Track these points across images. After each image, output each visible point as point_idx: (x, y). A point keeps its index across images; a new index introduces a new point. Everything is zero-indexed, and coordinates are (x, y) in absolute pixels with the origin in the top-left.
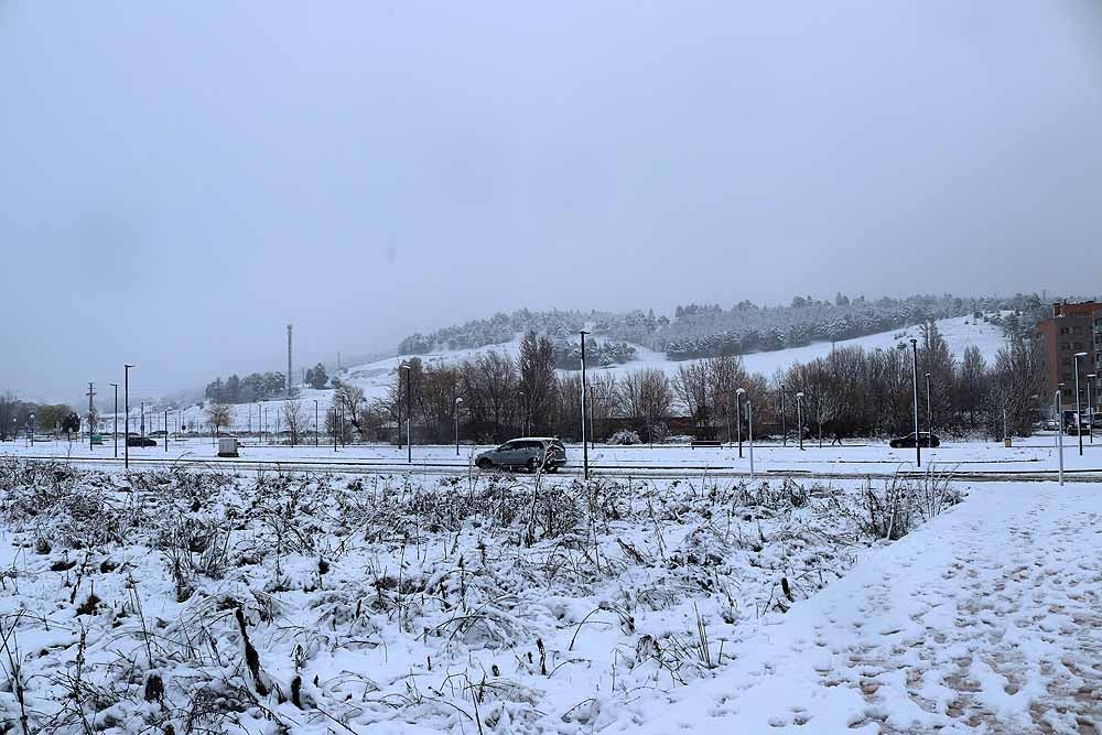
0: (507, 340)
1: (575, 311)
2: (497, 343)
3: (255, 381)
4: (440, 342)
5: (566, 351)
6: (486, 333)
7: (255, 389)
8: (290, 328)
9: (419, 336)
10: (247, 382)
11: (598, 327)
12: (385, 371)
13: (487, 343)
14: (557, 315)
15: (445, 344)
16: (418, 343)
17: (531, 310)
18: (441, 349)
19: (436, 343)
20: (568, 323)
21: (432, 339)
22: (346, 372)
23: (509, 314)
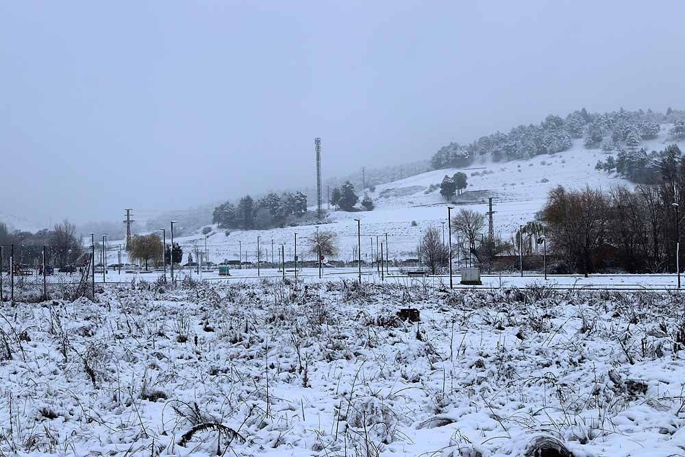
0: (564, 149)
1: (645, 111)
2: (552, 152)
3: (272, 202)
4: (482, 153)
5: (643, 162)
6: (538, 141)
7: (273, 212)
8: (318, 141)
9: (456, 147)
10: (263, 205)
11: (677, 130)
12: (421, 188)
13: (539, 153)
14: (624, 116)
15: (489, 155)
16: (456, 156)
17: (590, 111)
18: (483, 161)
19: (477, 155)
20: (640, 126)
21: (473, 149)
22: (373, 190)
23: (564, 117)
